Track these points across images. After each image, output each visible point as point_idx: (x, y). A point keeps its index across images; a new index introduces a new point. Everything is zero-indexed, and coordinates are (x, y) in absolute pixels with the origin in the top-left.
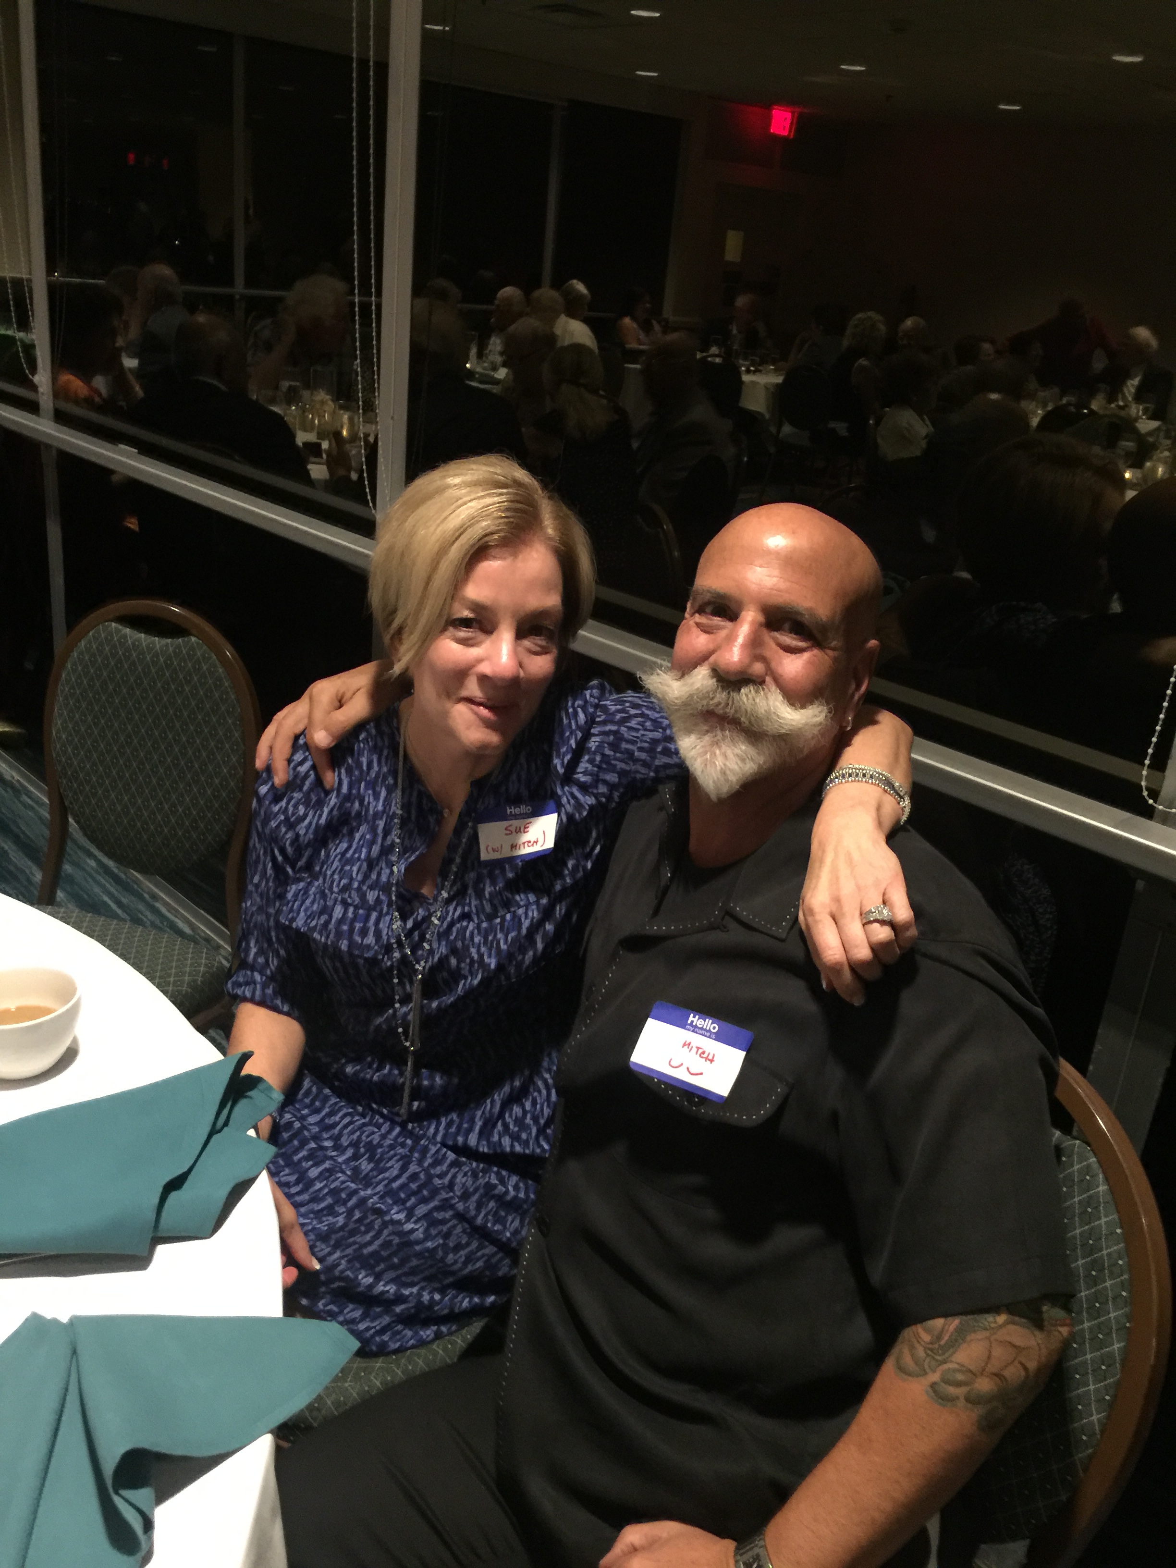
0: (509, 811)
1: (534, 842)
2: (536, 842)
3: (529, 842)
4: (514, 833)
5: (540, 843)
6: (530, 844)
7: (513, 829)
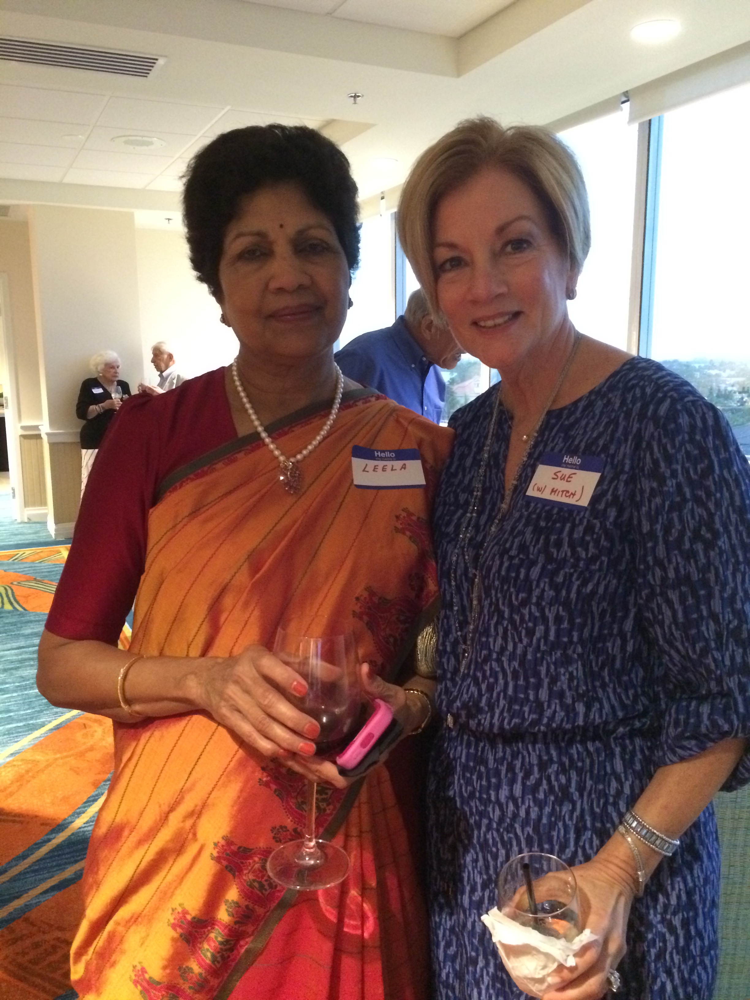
0: (565, 458)
1: (572, 494)
2: (574, 495)
3: (568, 492)
4: (559, 479)
5: (577, 497)
6: (567, 495)
7: (559, 475)
